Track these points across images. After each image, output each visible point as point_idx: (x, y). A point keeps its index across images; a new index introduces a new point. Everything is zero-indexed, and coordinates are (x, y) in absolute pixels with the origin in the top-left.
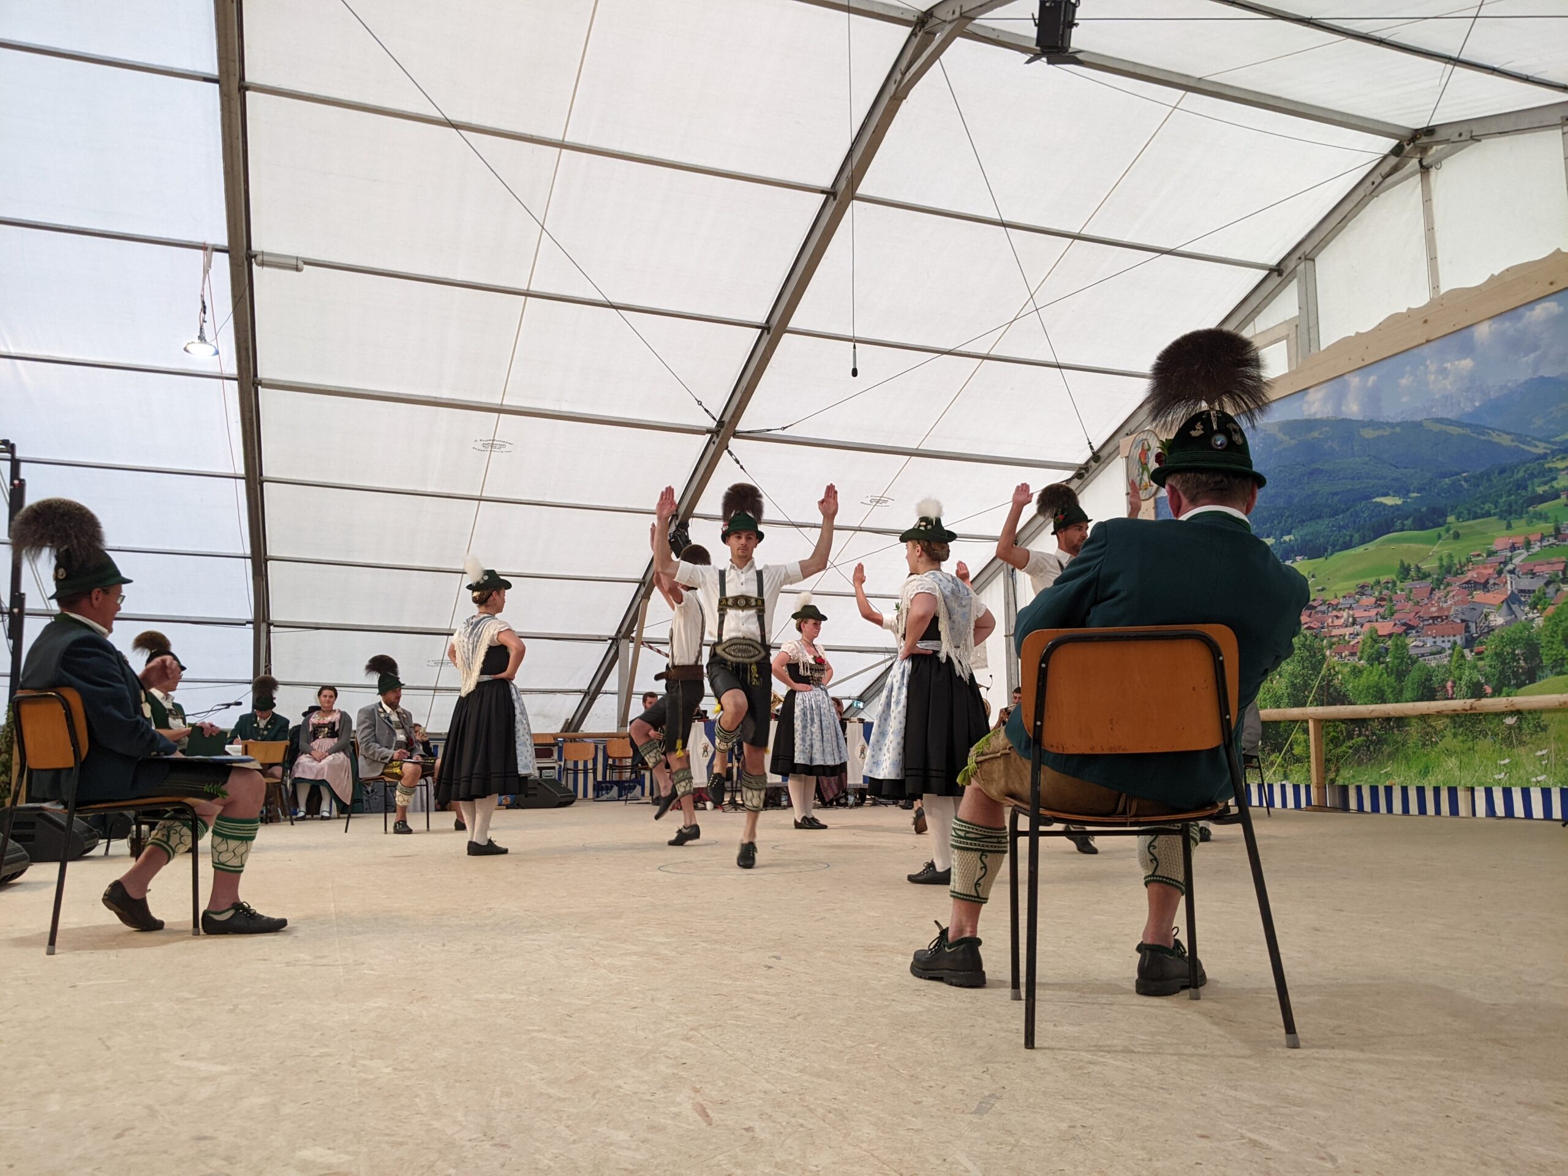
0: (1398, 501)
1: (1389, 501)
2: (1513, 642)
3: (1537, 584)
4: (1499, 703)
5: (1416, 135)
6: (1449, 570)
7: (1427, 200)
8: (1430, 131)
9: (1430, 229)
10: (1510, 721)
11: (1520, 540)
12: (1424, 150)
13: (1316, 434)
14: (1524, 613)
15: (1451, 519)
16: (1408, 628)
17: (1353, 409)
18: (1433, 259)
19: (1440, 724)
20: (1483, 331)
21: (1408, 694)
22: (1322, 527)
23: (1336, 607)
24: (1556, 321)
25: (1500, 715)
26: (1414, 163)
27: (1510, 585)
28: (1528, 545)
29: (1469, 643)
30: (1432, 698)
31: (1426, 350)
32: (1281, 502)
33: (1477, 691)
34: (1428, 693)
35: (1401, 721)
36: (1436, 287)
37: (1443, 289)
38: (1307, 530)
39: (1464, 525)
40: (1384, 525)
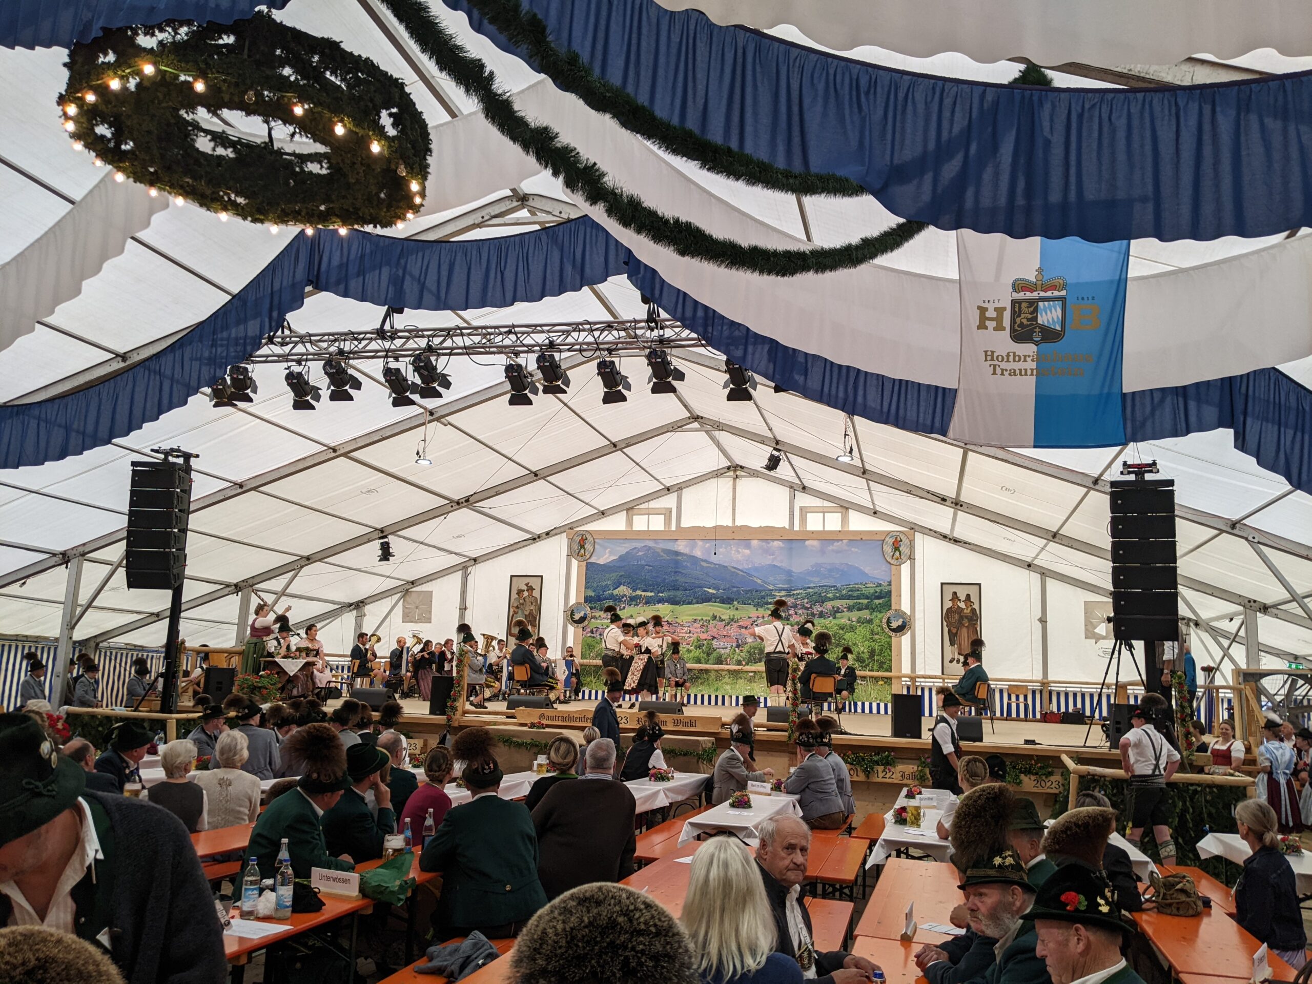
0: (714, 592)
1: (711, 591)
2: (755, 648)
4: (748, 668)
5: (738, 465)
6: (732, 620)
7: (734, 488)
8: (742, 467)
9: (734, 498)
10: (751, 674)
11: (761, 616)
12: (735, 471)
13: (680, 558)
15: (735, 603)
16: (714, 638)
17: (698, 553)
18: (734, 508)
19: (723, 673)
20: (755, 543)
21: (711, 661)
22: (679, 593)
23: (682, 625)
24: (781, 548)
25: (748, 672)
26: (731, 473)
28: (763, 617)
29: (738, 646)
30: (721, 664)
31: (732, 542)
32: (659, 580)
33: (739, 663)
34: (719, 661)
35: (707, 671)
36: (734, 520)
37: (739, 523)
38: (672, 593)
39: (740, 606)
40: (707, 599)
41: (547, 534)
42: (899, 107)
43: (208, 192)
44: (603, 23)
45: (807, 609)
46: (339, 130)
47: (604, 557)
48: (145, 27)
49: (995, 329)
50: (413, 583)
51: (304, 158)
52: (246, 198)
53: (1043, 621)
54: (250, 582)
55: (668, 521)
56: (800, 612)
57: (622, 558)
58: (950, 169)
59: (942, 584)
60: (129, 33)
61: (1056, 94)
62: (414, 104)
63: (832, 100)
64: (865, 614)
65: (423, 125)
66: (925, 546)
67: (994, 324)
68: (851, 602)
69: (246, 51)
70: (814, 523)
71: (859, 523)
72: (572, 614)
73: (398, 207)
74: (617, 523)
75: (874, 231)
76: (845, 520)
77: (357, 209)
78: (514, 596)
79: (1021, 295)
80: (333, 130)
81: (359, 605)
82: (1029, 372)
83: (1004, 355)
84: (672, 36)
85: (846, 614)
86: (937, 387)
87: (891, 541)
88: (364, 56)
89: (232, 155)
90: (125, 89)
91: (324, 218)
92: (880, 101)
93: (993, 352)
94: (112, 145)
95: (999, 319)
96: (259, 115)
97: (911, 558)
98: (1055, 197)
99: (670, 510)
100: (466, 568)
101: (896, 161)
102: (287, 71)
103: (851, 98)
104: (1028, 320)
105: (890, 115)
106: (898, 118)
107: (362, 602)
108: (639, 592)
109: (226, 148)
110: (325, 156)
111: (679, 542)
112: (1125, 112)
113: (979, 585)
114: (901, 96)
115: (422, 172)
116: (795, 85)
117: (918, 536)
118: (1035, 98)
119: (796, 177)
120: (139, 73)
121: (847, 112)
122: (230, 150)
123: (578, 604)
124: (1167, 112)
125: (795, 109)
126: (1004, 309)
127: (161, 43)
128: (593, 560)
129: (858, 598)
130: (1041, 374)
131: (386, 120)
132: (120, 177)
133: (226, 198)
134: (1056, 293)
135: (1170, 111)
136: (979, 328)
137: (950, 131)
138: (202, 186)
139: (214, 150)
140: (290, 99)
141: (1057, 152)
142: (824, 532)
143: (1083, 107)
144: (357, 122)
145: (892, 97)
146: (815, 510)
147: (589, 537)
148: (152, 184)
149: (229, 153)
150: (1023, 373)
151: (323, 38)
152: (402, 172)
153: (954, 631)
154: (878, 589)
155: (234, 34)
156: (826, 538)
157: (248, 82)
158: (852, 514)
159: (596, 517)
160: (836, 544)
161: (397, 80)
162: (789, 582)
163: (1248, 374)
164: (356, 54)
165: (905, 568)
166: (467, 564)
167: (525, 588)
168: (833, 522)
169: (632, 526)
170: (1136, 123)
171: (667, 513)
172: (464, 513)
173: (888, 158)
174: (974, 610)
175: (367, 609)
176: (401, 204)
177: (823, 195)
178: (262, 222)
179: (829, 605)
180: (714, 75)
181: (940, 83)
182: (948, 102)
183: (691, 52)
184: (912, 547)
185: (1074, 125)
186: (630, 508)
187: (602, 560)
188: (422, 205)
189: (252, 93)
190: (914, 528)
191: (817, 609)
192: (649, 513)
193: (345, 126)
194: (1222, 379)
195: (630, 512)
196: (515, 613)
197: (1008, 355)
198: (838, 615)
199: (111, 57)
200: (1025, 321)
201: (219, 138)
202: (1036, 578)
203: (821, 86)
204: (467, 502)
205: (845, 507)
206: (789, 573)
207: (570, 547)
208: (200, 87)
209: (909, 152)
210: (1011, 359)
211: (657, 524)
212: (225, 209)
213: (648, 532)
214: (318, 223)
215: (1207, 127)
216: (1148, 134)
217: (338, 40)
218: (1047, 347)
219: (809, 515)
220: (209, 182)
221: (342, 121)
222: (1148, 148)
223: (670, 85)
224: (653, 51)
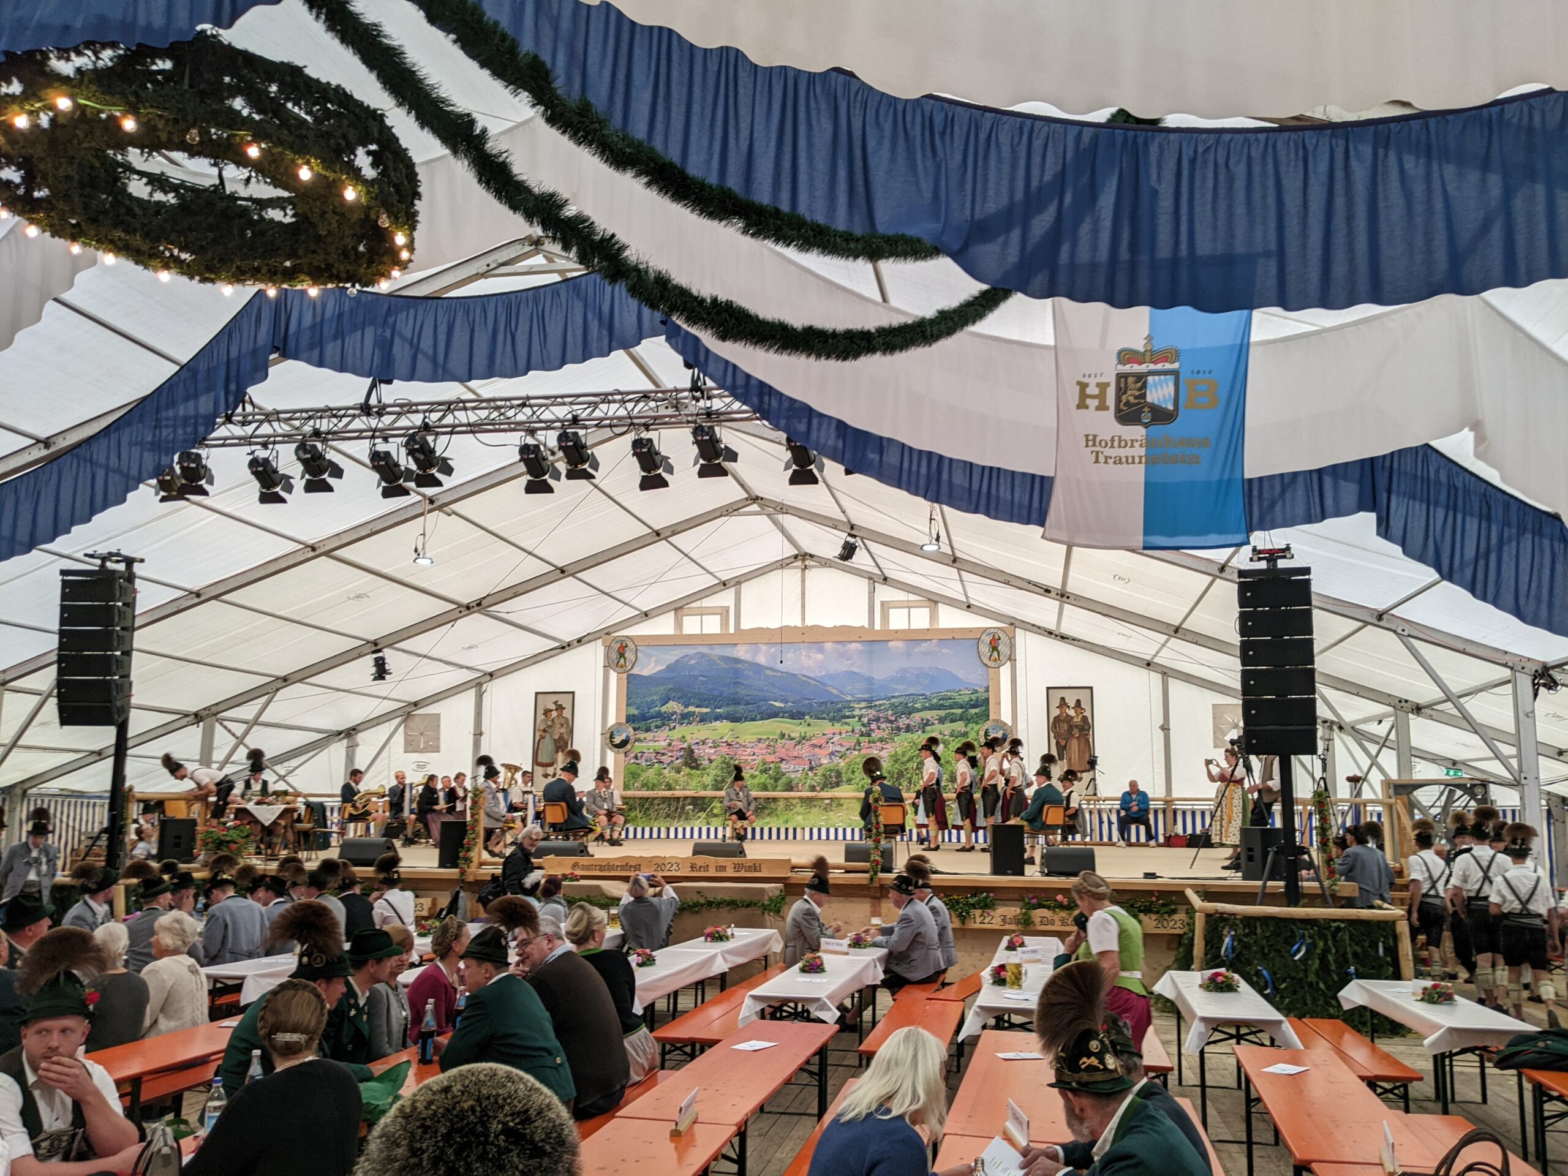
0: (782, 705)
1: (777, 704)
2: (830, 770)
3: (843, 749)
4: (823, 794)
5: (806, 554)
6: (804, 738)
7: (803, 581)
8: (811, 556)
9: (803, 594)
12: (803, 560)
13: (740, 666)
14: (836, 760)
15: (807, 717)
16: (782, 760)
17: (762, 660)
18: (803, 606)
19: (794, 802)
20: (829, 646)
21: (779, 788)
22: (741, 708)
23: (744, 746)
24: (860, 651)
25: (824, 799)
26: (799, 563)
27: (832, 748)
29: (811, 769)
31: (802, 645)
32: (716, 693)
33: (813, 788)
34: (790, 787)
35: (775, 800)
36: (803, 619)
37: (809, 622)
38: (731, 709)
39: (813, 721)
40: (774, 714)
41: (579, 641)
42: (981, 151)
43: (145, 248)
44: (624, 46)
45: (891, 722)
46: (305, 174)
47: (649, 667)
48: (59, 49)
49: (1098, 409)
50: (415, 704)
51: (263, 204)
52: (192, 254)
53: (1165, 728)
54: (214, 710)
55: (725, 622)
56: (883, 726)
57: (670, 668)
58: (1042, 223)
59: (1048, 688)
60: (39, 57)
61: (1164, 135)
62: (397, 139)
63: (901, 142)
64: (959, 726)
65: (410, 165)
66: (1027, 644)
67: (1095, 402)
68: (942, 713)
69: (186, 80)
70: (898, 620)
71: (951, 619)
72: (612, 737)
73: (381, 263)
74: (663, 626)
75: (951, 301)
76: (934, 616)
77: (329, 267)
78: (541, 717)
79: (1127, 368)
80: (297, 175)
81: (350, 733)
82: (1137, 460)
83: (1108, 439)
84: (709, 64)
85: (938, 727)
86: (1033, 476)
87: (988, 639)
88: (334, 83)
89: (173, 201)
90: (35, 126)
91: (290, 275)
92: (959, 143)
93: (1095, 436)
94: (21, 191)
95: (1101, 396)
96: (206, 156)
97: (1012, 659)
98: (1164, 251)
99: (727, 609)
100: (480, 685)
101: (978, 215)
102: (238, 103)
103: (923, 140)
104: (1136, 397)
105: (970, 159)
106: (980, 163)
107: (354, 729)
108: (691, 709)
109: (166, 193)
110: (288, 200)
111: (739, 647)
112: (1244, 158)
113: (1091, 688)
114: (983, 137)
115: (410, 221)
116: (857, 124)
117: (1020, 634)
118: (1140, 140)
119: (858, 240)
120: (52, 107)
121: (919, 156)
122: (172, 195)
123: (619, 724)
124: (1292, 156)
125: (858, 153)
126: (1108, 384)
127: (79, 70)
128: (635, 671)
129: (951, 707)
130: (1150, 461)
131: (362, 160)
132: (32, 231)
133: (167, 254)
134: (1168, 366)
135: (1297, 155)
136: (1079, 407)
137: (1041, 180)
138: (137, 240)
139: (151, 195)
140: (242, 138)
141: (1166, 203)
142: (909, 631)
143: (1196, 152)
144: (327, 163)
145: (972, 138)
146: (898, 605)
147: (630, 644)
148: (74, 238)
149: (171, 198)
150: (1130, 461)
151: (282, 63)
152: (384, 222)
153: (1063, 743)
154: (974, 697)
155: (171, 59)
156: (913, 638)
157: (190, 118)
158: (941, 607)
159: (637, 619)
160: (924, 645)
161: (375, 111)
162: (870, 690)
163: (1392, 454)
164: (324, 80)
165: (1005, 671)
166: (483, 680)
167: (553, 707)
168: (920, 619)
169: (681, 628)
170: (1257, 169)
171: (724, 612)
172: (476, 620)
173: (968, 212)
174: (1085, 719)
175: (361, 737)
176: (385, 259)
177: (891, 260)
178: (212, 281)
179: (917, 717)
180: (760, 111)
181: (1028, 122)
182: (1038, 144)
183: (731, 83)
184: (1012, 646)
185: (1185, 172)
186: (679, 608)
187: (646, 672)
188: (410, 261)
189: (194, 131)
190: (1014, 623)
191: (903, 721)
192: (702, 612)
193: (311, 169)
194: (1362, 461)
195: (680, 613)
196: (542, 737)
197: (1112, 440)
198: (928, 728)
199: (16, 88)
200: (1132, 399)
201: (158, 181)
202: (1156, 678)
203: (888, 126)
204: (478, 606)
205: (933, 600)
206: (870, 680)
207: (607, 656)
208: (129, 125)
209: (993, 203)
210: (1116, 444)
211: (712, 625)
212: (166, 266)
213: (702, 636)
214: (283, 282)
215: (1339, 174)
216: (1271, 183)
217: (300, 65)
218: (1159, 429)
219: (892, 611)
220: (146, 235)
221: (308, 163)
222: (1271, 199)
223: (707, 123)
224: (686, 81)
